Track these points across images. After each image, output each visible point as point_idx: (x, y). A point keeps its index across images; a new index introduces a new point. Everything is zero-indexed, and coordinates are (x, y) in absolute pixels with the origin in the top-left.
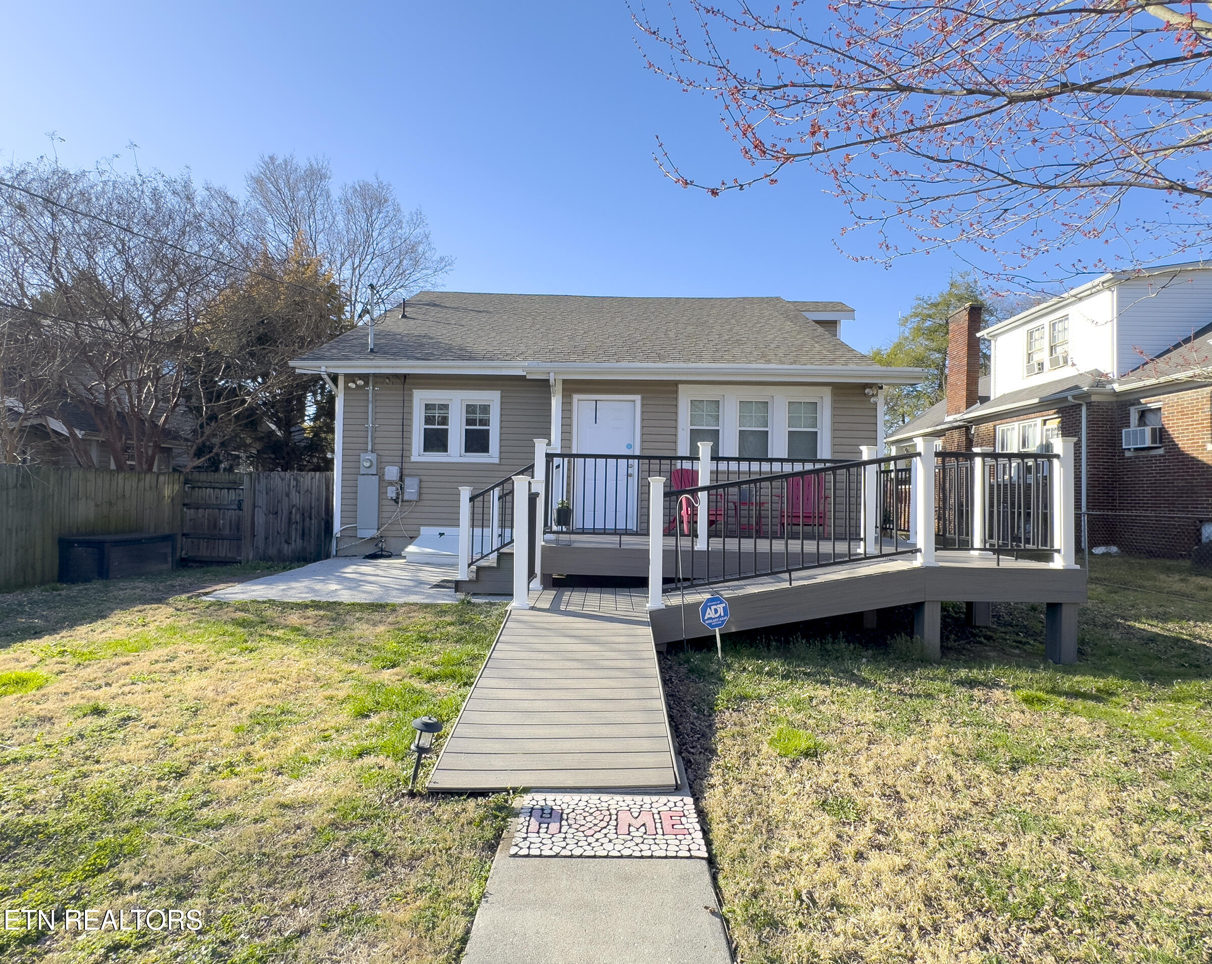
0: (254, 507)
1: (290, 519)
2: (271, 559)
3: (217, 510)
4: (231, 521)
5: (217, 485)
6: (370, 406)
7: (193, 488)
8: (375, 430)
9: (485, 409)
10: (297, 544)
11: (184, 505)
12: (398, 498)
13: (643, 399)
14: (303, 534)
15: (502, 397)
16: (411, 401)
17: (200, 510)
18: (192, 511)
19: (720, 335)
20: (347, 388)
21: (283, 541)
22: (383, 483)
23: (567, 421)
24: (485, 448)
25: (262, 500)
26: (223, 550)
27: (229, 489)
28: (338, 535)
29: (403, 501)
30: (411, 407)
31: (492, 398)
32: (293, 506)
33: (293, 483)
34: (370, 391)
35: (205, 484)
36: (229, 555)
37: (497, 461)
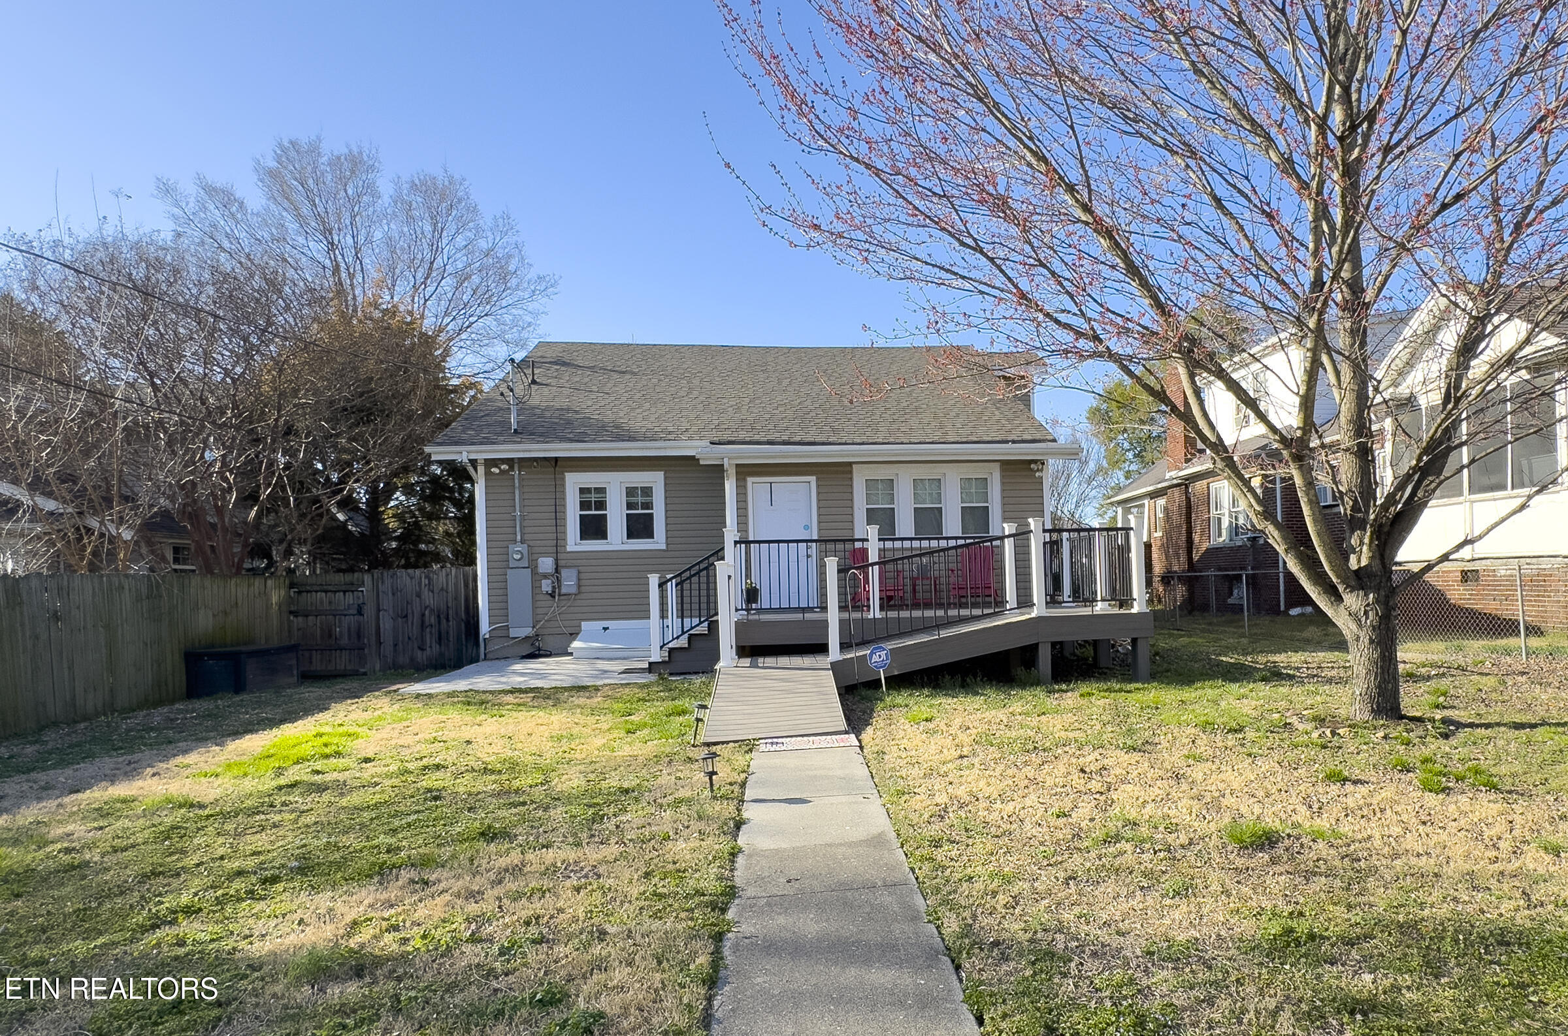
0: (379, 610)
1: (423, 622)
2: (402, 667)
3: (331, 617)
4: (349, 629)
5: (330, 588)
6: (517, 492)
7: (300, 593)
8: (523, 518)
9: (647, 491)
10: (433, 649)
11: (291, 612)
12: (554, 592)
13: (818, 480)
14: (440, 638)
15: (666, 478)
16: (563, 485)
17: (310, 618)
18: (300, 619)
19: (899, 402)
20: (488, 474)
21: (416, 646)
22: (537, 577)
23: (742, 505)
24: (649, 534)
25: (387, 602)
26: (342, 661)
27: (345, 592)
28: (487, 636)
29: (560, 595)
30: (564, 492)
31: (655, 480)
32: (426, 608)
33: (425, 581)
34: (516, 476)
35: (316, 588)
36: (349, 668)
37: (664, 547)
